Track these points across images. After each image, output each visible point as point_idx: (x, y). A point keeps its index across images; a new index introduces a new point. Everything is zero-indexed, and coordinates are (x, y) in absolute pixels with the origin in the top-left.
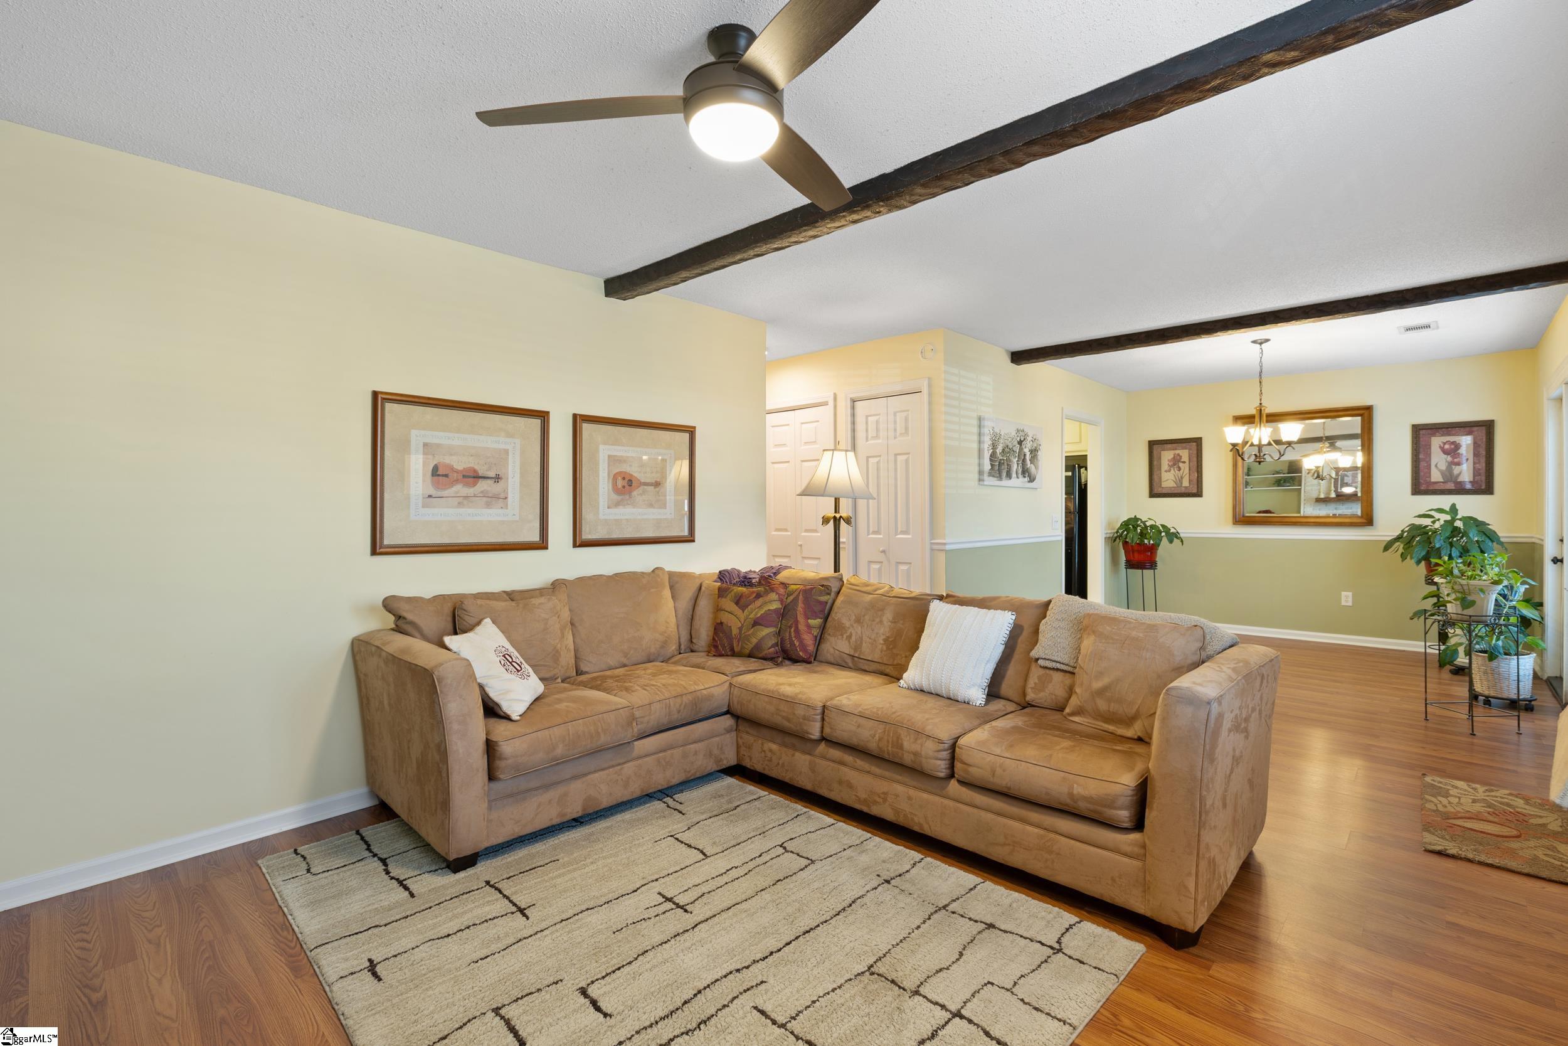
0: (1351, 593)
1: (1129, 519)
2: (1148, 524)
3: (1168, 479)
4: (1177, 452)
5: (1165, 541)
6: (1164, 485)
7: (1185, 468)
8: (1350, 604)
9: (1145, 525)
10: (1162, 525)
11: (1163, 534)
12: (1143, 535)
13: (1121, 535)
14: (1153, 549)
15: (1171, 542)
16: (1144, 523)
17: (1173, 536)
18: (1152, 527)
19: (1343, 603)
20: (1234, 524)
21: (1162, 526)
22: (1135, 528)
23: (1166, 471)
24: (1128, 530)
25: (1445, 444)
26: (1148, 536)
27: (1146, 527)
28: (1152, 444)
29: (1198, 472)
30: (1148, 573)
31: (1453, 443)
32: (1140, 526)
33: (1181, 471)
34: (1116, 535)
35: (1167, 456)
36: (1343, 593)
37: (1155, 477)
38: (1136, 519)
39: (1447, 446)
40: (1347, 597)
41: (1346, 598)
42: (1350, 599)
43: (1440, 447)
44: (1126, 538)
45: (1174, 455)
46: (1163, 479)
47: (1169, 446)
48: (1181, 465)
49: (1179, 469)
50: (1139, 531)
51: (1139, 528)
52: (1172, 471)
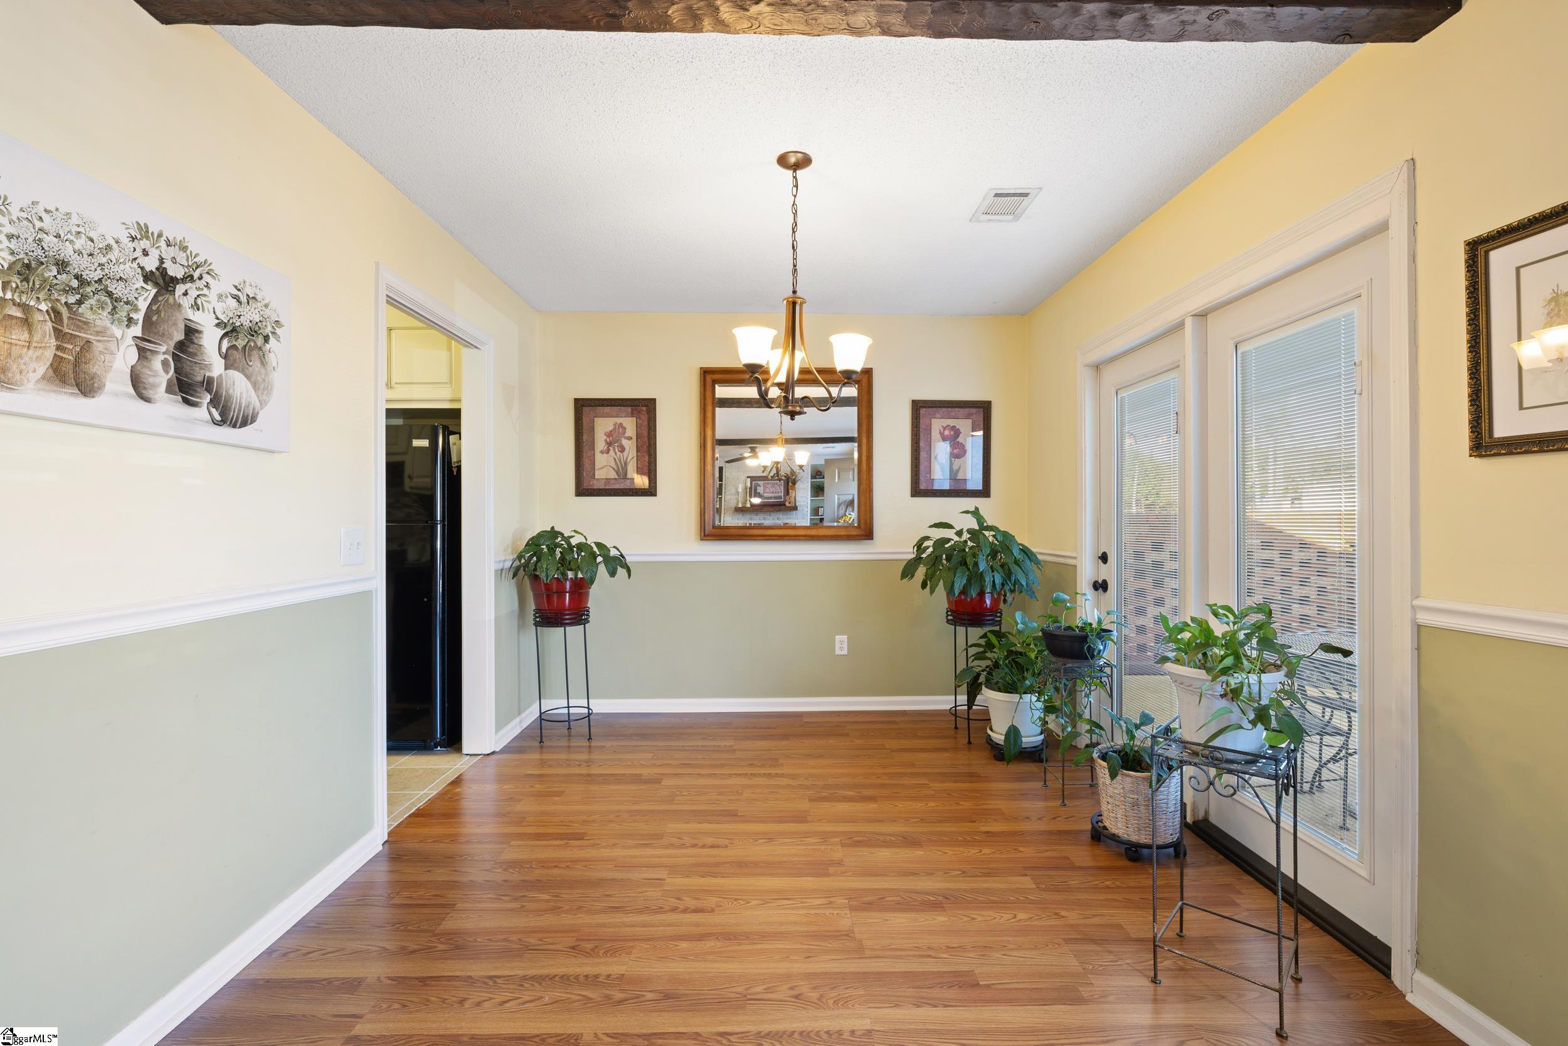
0: (846, 637)
1: (541, 535)
2: (574, 542)
3: (604, 467)
4: (619, 420)
5: (602, 570)
6: (599, 474)
7: (630, 446)
8: (845, 652)
9: (569, 544)
10: (596, 543)
11: (599, 559)
12: (564, 563)
13: (526, 565)
14: (581, 588)
15: (613, 573)
16: (567, 539)
17: (616, 563)
18: (580, 547)
19: (838, 652)
20: (702, 540)
21: (598, 545)
22: (552, 550)
23: (602, 452)
24: (538, 554)
25: (945, 428)
26: (573, 565)
27: (571, 547)
28: (581, 405)
29: (650, 455)
30: (574, 632)
31: (953, 428)
32: (560, 546)
33: (625, 453)
34: (517, 563)
35: (603, 426)
36: (838, 638)
37: (586, 462)
38: (553, 533)
39: (947, 432)
40: (841, 642)
41: (841, 644)
42: (845, 645)
43: (940, 433)
44: (535, 569)
45: (615, 425)
46: (598, 465)
47: (607, 409)
48: (625, 442)
49: (622, 449)
50: (558, 556)
51: (558, 550)
52: (612, 452)
